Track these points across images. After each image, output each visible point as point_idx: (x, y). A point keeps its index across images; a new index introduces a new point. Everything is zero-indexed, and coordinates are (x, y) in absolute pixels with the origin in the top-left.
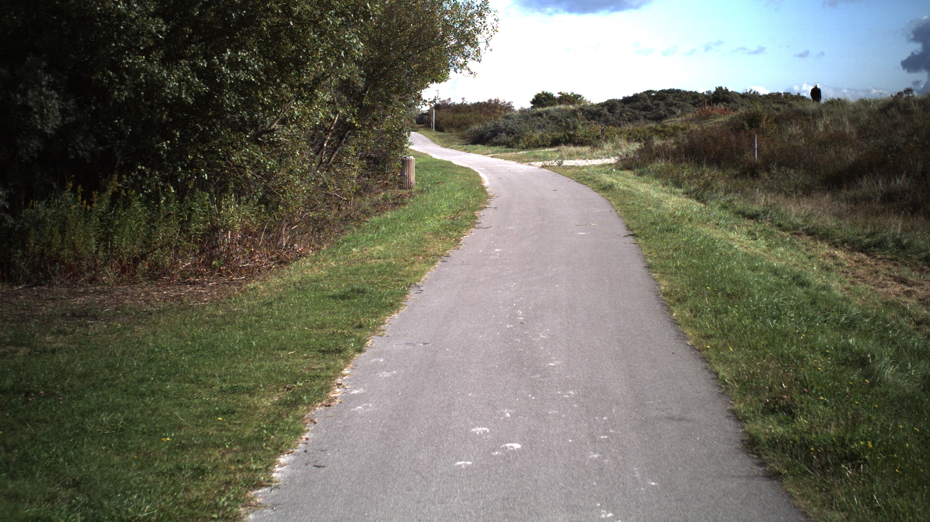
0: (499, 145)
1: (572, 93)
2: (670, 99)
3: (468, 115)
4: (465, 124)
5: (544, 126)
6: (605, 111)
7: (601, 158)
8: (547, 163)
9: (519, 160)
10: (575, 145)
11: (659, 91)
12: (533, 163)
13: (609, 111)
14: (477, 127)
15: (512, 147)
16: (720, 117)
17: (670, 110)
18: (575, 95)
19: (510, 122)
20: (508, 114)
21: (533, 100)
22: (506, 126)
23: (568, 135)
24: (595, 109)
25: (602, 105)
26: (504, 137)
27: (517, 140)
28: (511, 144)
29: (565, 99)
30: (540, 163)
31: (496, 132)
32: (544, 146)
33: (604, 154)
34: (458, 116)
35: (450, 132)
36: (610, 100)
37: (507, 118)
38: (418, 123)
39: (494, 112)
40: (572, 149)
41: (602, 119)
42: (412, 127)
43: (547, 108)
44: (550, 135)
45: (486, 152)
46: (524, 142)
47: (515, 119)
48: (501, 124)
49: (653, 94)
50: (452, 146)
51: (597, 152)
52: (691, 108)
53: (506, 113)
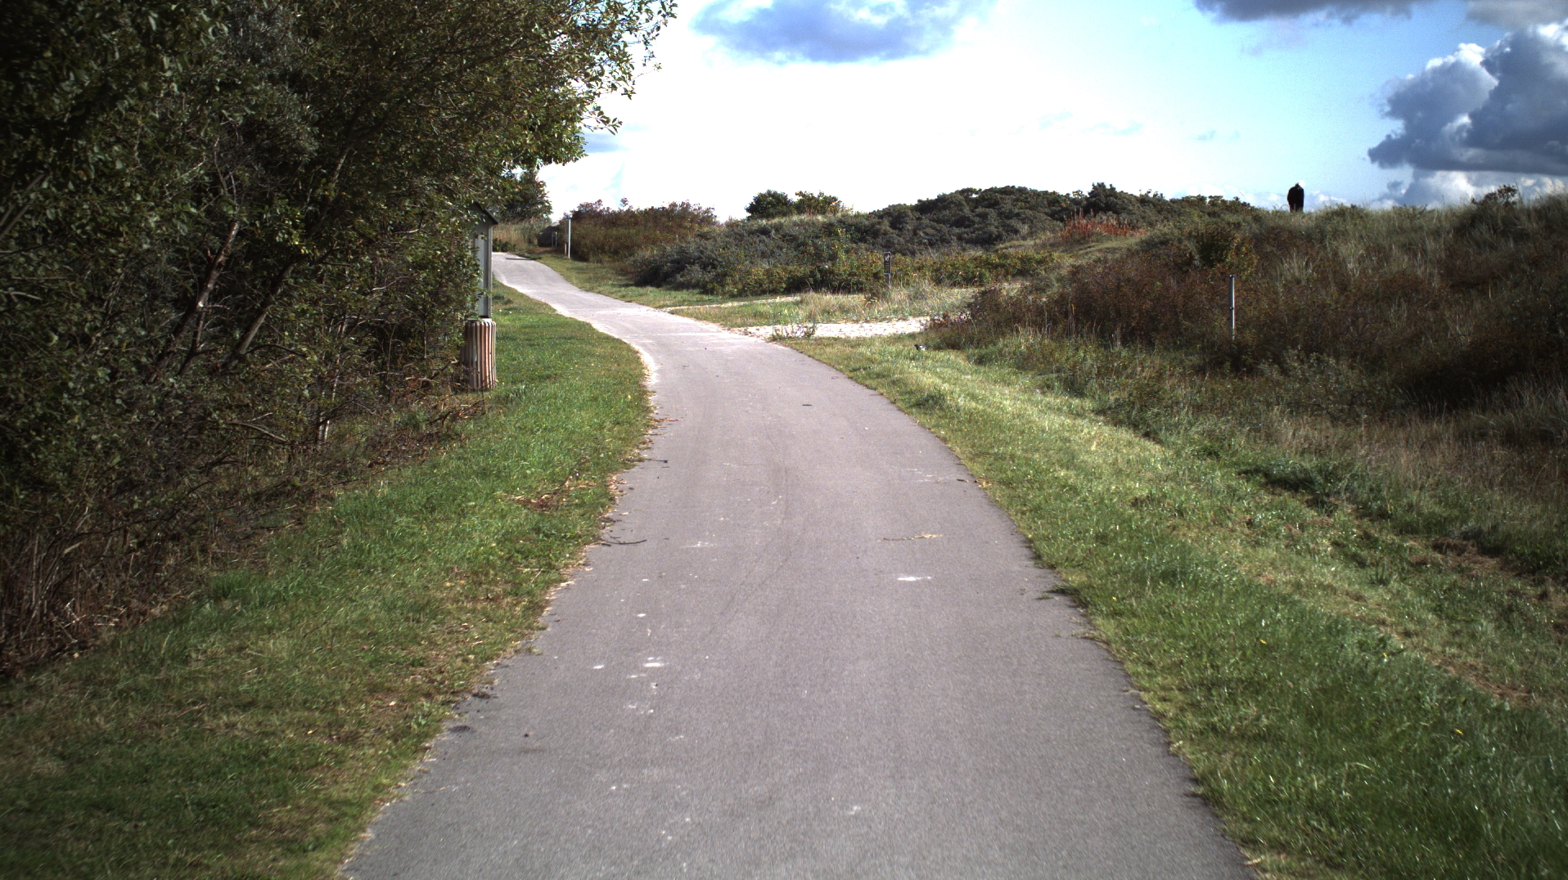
0: (688, 288)
1: (821, 194)
2: (1007, 205)
3: (633, 231)
4: (627, 247)
5: (773, 252)
6: (885, 225)
7: (890, 320)
8: (785, 330)
9: (727, 321)
10: (835, 290)
11: (986, 191)
12: (750, 329)
13: (893, 225)
14: (647, 254)
15: (712, 294)
16: (1109, 239)
17: (1009, 226)
18: (825, 198)
19: (709, 244)
20: (706, 229)
21: (752, 205)
22: (702, 252)
23: (820, 271)
24: (867, 223)
25: (880, 215)
26: (696, 273)
27: (721, 279)
28: (709, 286)
29: (809, 204)
30: (768, 331)
31: (681, 263)
32: (774, 292)
33: (895, 312)
34: (615, 232)
35: (600, 261)
36: (894, 207)
37: (703, 236)
38: (541, 244)
39: (680, 226)
40: (829, 299)
41: (880, 240)
42: (530, 252)
43: (776, 220)
44: (785, 270)
45: (662, 303)
46: (735, 283)
47: (719, 239)
48: (692, 248)
49: (974, 196)
50: (601, 289)
51: (881, 307)
52: (1049, 222)
53: (701, 227)
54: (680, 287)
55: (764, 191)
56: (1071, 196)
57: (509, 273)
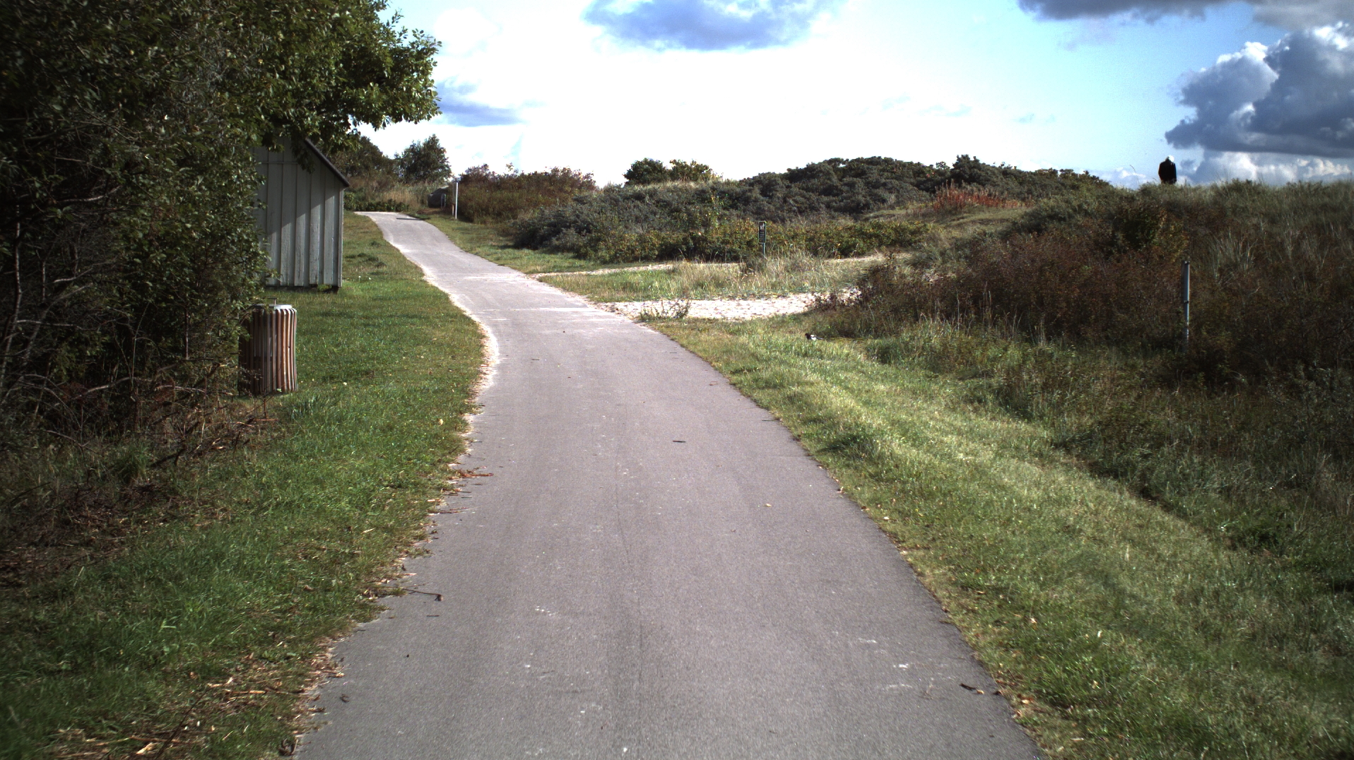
0: (562, 252)
1: (693, 163)
2: (874, 175)
3: (516, 195)
4: (511, 210)
5: (646, 218)
6: (756, 193)
7: (768, 297)
8: (654, 307)
9: (596, 293)
10: (708, 259)
11: (853, 161)
12: (620, 305)
13: (763, 193)
14: (528, 217)
15: (584, 259)
16: (981, 210)
17: (876, 195)
18: (698, 166)
19: (585, 209)
20: (586, 194)
21: (629, 171)
22: (578, 216)
23: (693, 238)
24: (738, 190)
25: (751, 183)
26: (571, 236)
27: (594, 244)
28: (583, 251)
29: (681, 171)
30: (637, 307)
31: (557, 227)
32: (646, 259)
33: (774, 286)
34: (499, 195)
35: (484, 222)
36: (763, 175)
37: (580, 201)
38: (431, 206)
39: (561, 190)
40: (702, 268)
41: (751, 207)
42: (420, 212)
43: (650, 187)
44: (658, 236)
45: (533, 268)
46: (608, 249)
47: (595, 204)
48: (568, 213)
49: (841, 165)
50: (478, 250)
51: (758, 280)
52: (914, 192)
53: (580, 192)
54: (555, 250)
55: (641, 159)
56: (935, 167)
57: (397, 232)
